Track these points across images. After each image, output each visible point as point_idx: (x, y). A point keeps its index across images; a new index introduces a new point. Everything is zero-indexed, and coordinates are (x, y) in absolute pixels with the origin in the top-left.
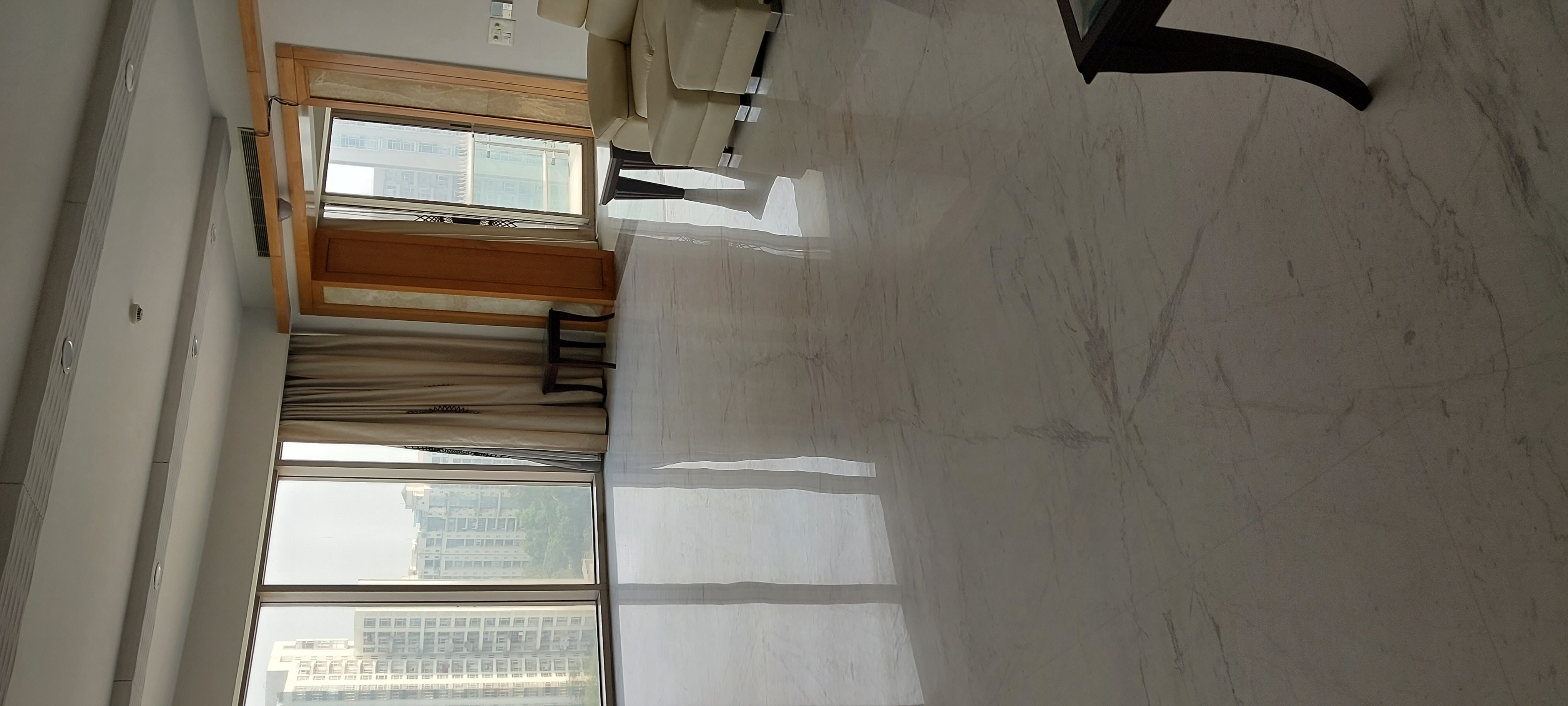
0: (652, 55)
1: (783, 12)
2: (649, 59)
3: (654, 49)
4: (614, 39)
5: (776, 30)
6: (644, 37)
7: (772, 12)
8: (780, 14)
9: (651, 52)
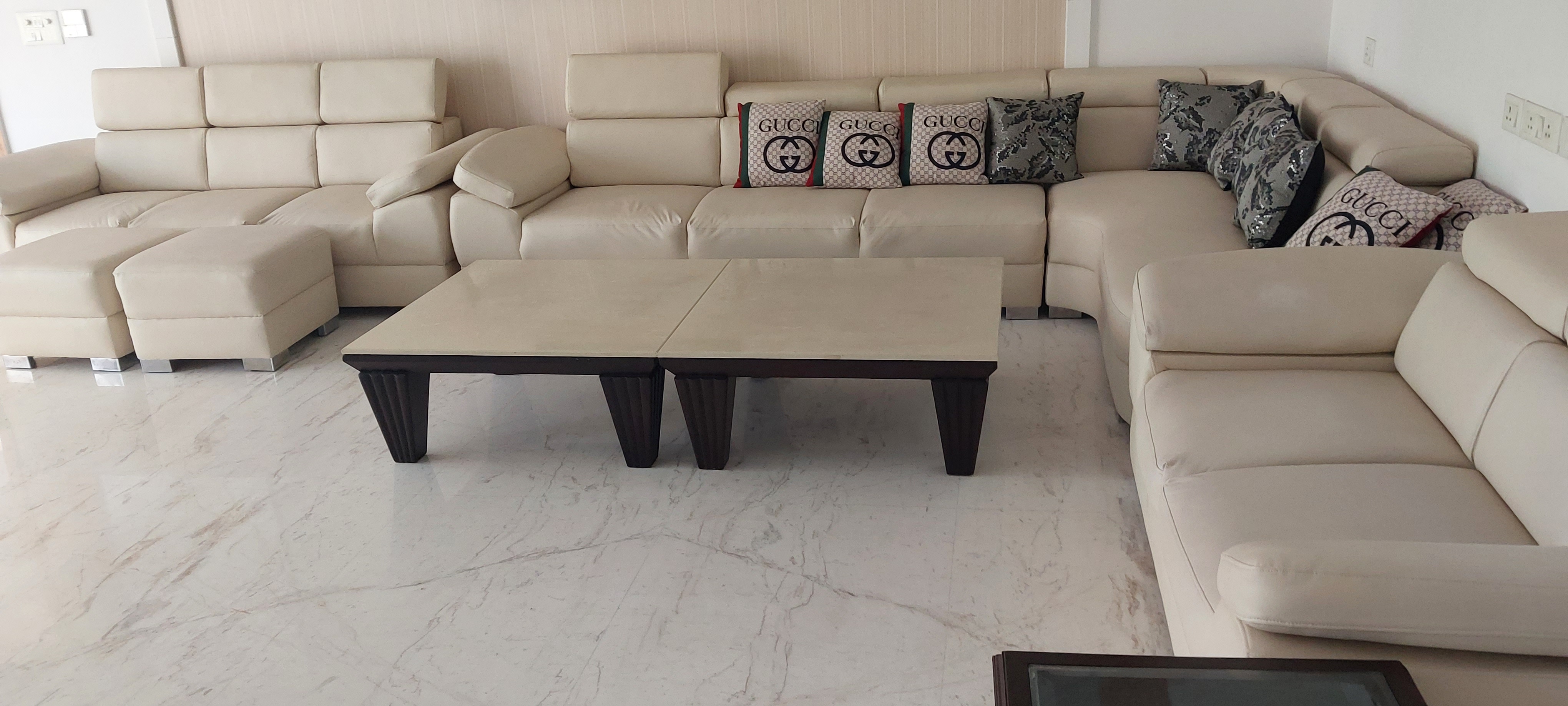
0: (119, 226)
1: (276, 372)
2: (112, 222)
3: (129, 226)
4: (99, 169)
5: (248, 371)
6: (136, 210)
7: (271, 359)
8: (273, 370)
9: (123, 224)
